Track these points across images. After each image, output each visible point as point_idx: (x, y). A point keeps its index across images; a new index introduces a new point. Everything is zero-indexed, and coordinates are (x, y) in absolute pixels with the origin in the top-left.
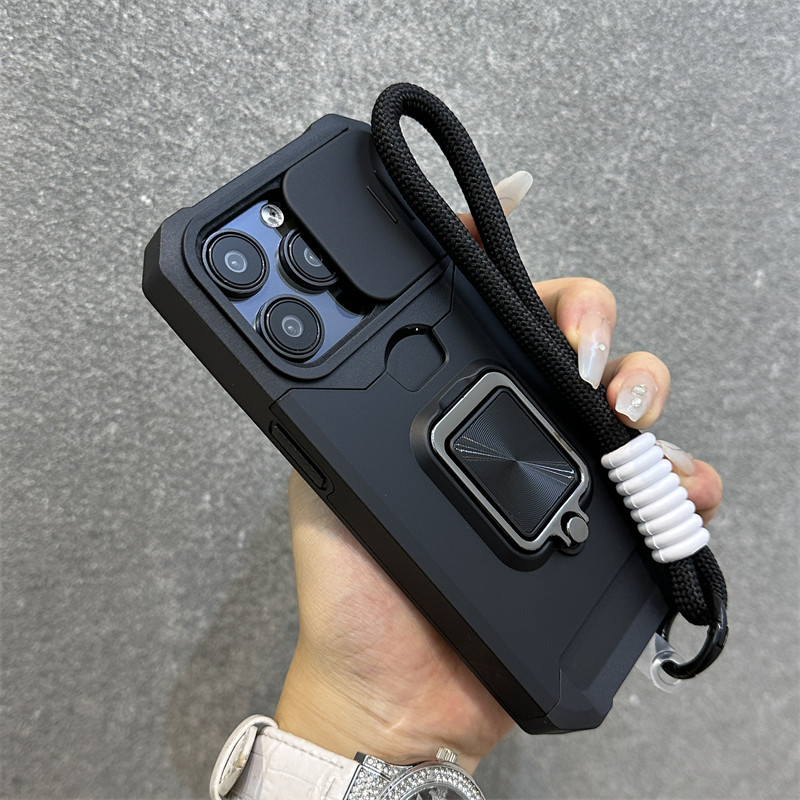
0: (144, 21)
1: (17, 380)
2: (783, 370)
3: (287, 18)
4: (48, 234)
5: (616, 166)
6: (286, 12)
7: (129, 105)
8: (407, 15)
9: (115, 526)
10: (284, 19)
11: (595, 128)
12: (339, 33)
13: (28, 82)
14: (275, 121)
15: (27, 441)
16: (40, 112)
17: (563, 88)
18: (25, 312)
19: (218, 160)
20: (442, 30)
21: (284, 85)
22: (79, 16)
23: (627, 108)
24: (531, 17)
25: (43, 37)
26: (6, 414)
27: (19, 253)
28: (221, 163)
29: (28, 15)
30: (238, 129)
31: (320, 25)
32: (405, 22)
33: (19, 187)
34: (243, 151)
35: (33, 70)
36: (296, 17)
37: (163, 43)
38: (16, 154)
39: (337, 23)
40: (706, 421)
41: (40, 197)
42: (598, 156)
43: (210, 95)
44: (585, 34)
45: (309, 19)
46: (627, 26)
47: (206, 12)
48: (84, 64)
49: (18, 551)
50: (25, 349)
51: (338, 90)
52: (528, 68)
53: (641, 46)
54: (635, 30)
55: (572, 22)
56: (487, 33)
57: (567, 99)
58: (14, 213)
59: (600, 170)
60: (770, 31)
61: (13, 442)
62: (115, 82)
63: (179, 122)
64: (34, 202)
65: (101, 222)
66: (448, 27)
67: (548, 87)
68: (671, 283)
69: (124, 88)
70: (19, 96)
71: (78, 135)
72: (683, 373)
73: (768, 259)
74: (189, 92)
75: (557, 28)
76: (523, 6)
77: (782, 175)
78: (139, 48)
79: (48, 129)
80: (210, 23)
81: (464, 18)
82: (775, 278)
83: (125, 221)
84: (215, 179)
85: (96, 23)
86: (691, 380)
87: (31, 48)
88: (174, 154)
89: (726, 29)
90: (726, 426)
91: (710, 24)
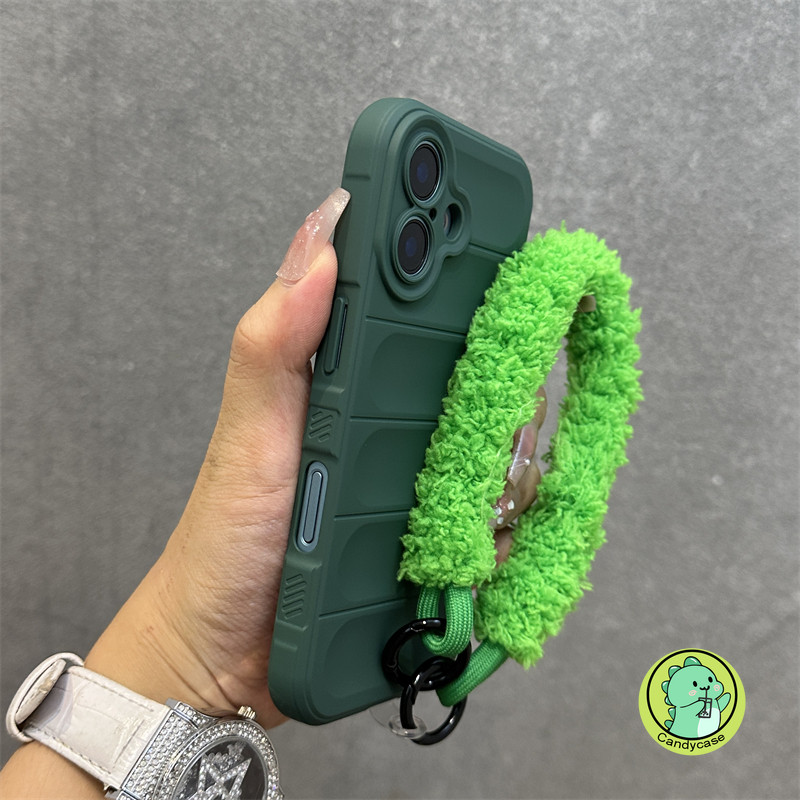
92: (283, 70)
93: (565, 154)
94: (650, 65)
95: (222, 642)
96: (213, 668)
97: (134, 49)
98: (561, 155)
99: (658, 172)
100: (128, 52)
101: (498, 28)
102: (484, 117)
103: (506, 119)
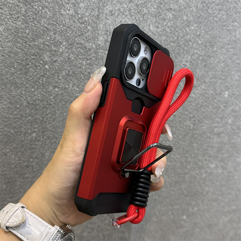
0: (49, 13)
1: (6, 120)
2: (232, 121)
3: (92, 14)
4: (17, 76)
5: (186, 60)
6: (91, 12)
7: (43, 38)
8: (127, 14)
9: (34, 164)
10: (91, 14)
11: (181, 49)
12: (107, 19)
13: (13, 30)
14: (87, 44)
15: (8, 138)
16: (16, 40)
17: (172, 37)
18: (9, 99)
19: (69, 55)
20: (137, 19)
21: (90, 34)
22: (29, 11)
23: (190, 43)
24: (164, 15)
25: (18, 17)
26: (2, 130)
27: (8, 82)
28: (70, 56)
29: (14, 10)
30: (76, 47)
31: (101, 16)
32: (126, 16)
33: (9, 62)
34: (76, 53)
35: (15, 27)
36: (94, 14)
37: (54, 20)
38: (8, 52)
39: (106, 16)
40: (209, 136)
41: (15, 65)
42: (181, 57)
43: (68, 36)
44: (179, 21)
45: (98, 14)
46: (191, 19)
47: (67, 11)
48: (30, 26)
49: (4, 171)
50: (9, 110)
51: (106, 36)
52: (162, 30)
53: (195, 25)
54: (194, 20)
55: (175, 17)
56: (151, 20)
57: (173, 40)
58: (7, 70)
59: (182, 61)
60: (233, 22)
61: (4, 138)
62: (39, 31)
63: (58, 44)
64: (13, 67)
65: (33, 73)
66: (139, 18)
67: (168, 37)
68: (201, 95)
69: (42, 33)
70: (10, 35)
71: (28, 47)
72: (203, 121)
73: (229, 89)
74: (61, 35)
75: (171, 19)
76: (161, 12)
77: (234, 64)
78: (47, 21)
79: (19, 45)
80: (68, 15)
81: (144, 15)
82: (231, 94)
83: (41, 73)
84: (68, 61)
85: (35, 13)
86: (205, 123)
87: (15, 20)
88: (56, 53)
89: (220, 21)
90: (215, 137)
91: (215, 19)
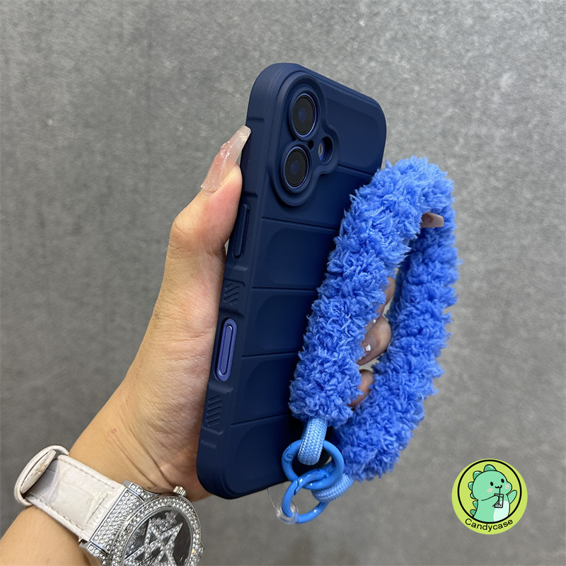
92: (280, 42)
93: (482, 103)
94: (546, 39)
95: (163, 440)
96: (156, 459)
97: (178, 28)
98: (479, 104)
99: (550, 117)
100: (174, 29)
101: (436, 12)
102: (423, 75)
103: (440, 77)
